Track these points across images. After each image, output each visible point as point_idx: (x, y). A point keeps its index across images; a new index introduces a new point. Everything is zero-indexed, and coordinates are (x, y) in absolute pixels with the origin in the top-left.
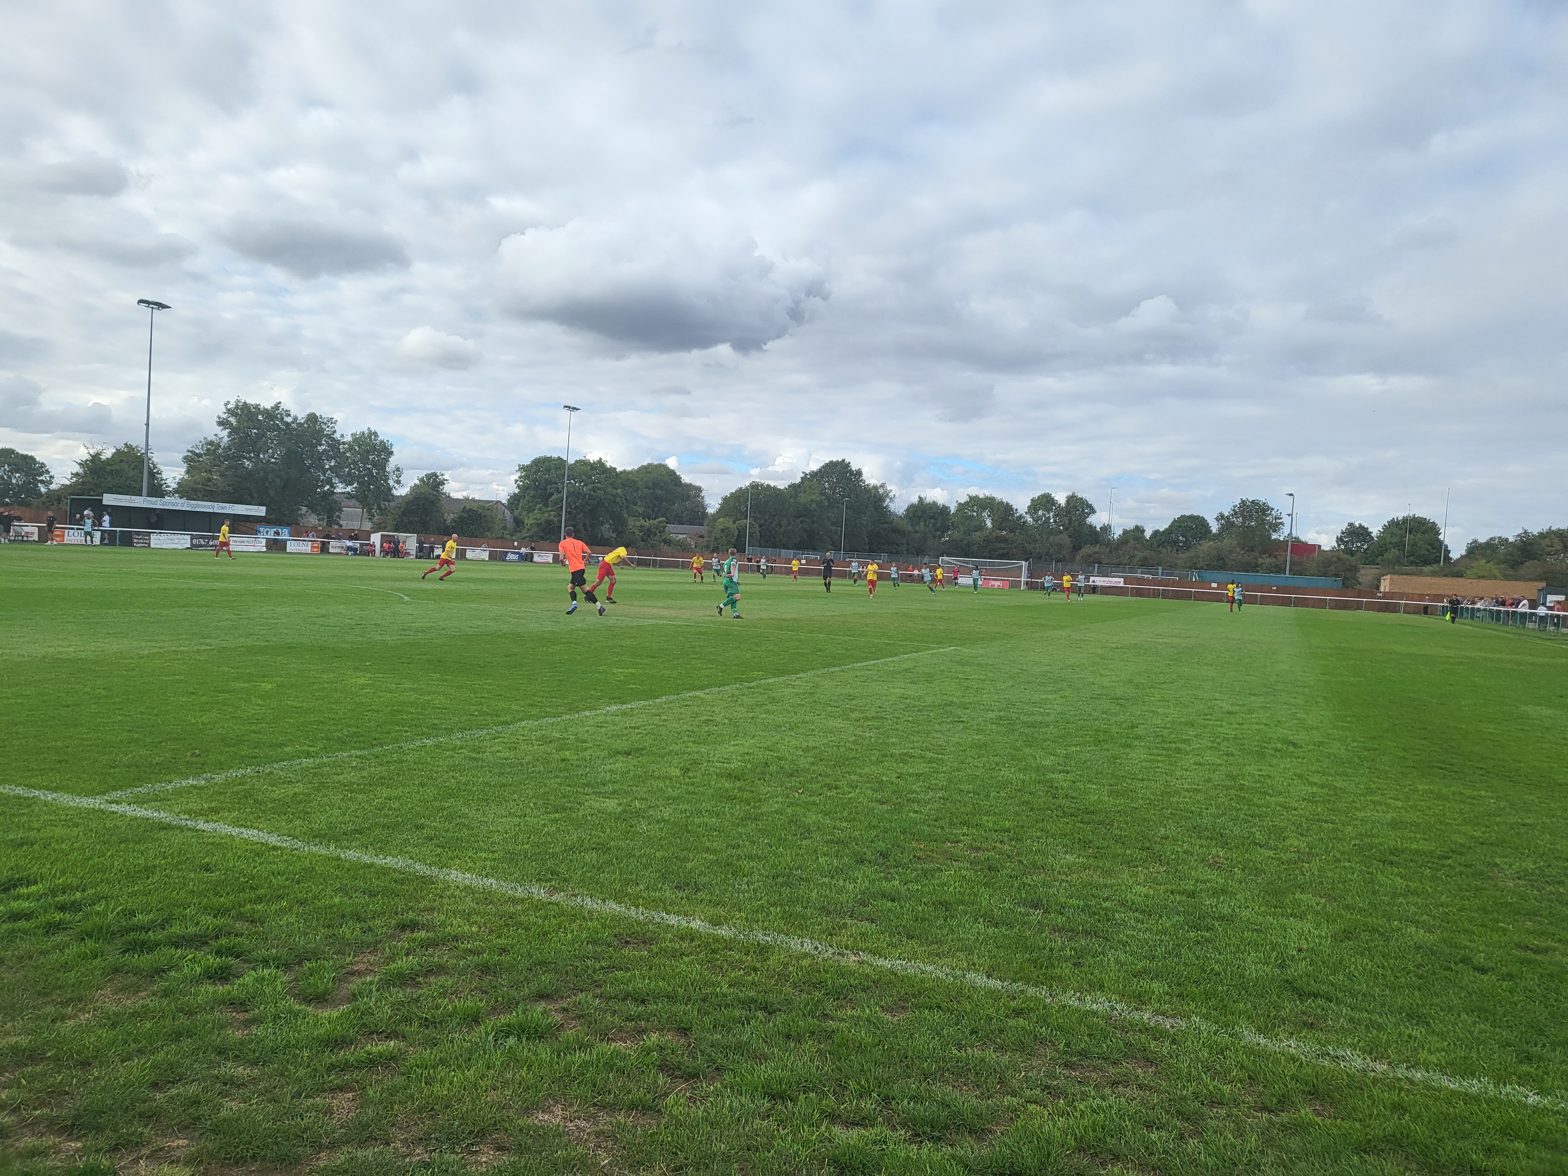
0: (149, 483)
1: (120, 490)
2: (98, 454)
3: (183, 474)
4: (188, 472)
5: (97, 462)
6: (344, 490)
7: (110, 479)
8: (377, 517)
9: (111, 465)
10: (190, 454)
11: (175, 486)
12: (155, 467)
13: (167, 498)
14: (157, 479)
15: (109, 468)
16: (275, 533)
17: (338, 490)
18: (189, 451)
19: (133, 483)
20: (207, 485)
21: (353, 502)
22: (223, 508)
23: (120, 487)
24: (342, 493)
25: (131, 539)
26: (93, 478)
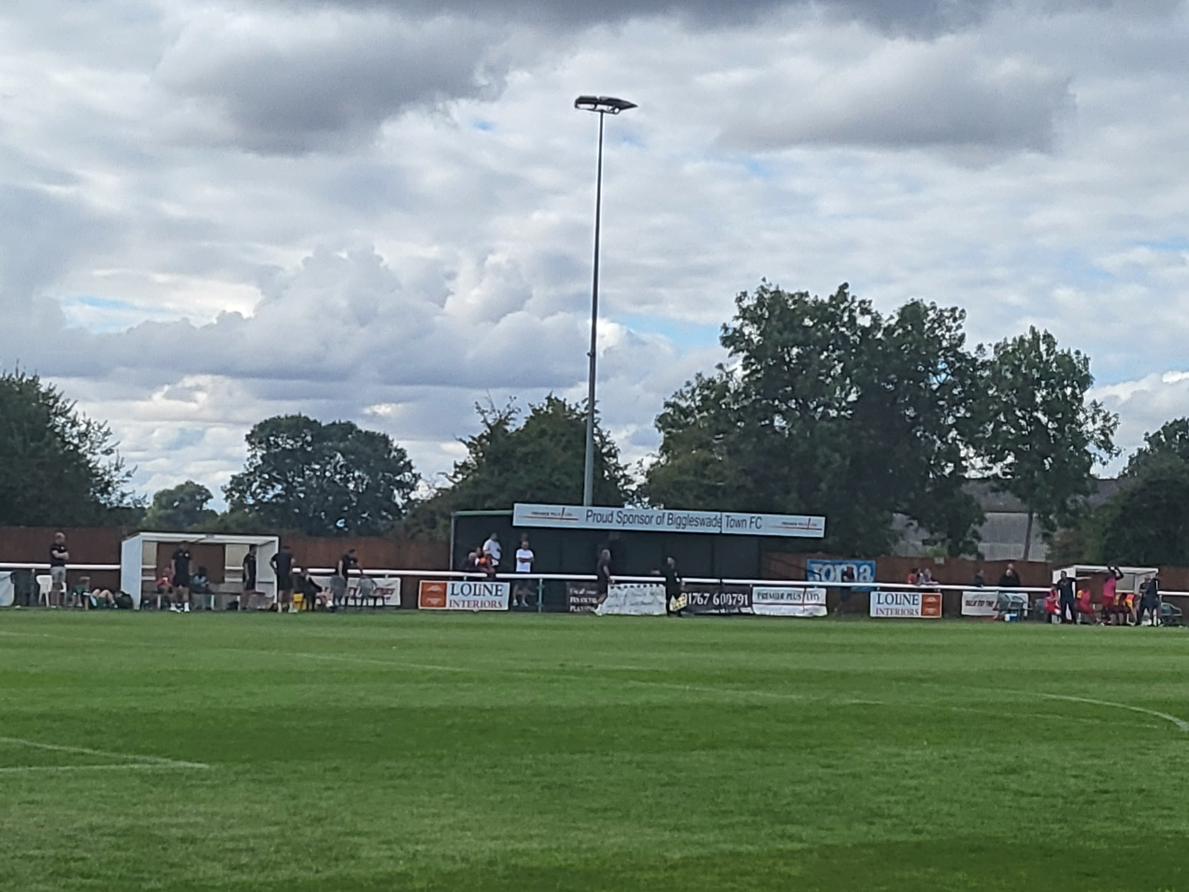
0: (595, 477)
1: (541, 495)
2: (502, 422)
3: (657, 453)
4: (665, 449)
5: (501, 439)
6: (987, 473)
7: (522, 473)
8: (1060, 530)
9: (524, 444)
10: (670, 410)
11: (641, 479)
12: (604, 443)
13: (628, 507)
14: (608, 467)
15: (521, 450)
16: (844, 574)
17: (972, 474)
18: (667, 405)
19: (564, 478)
20: (704, 476)
21: (1006, 498)
22: (738, 524)
23: (540, 489)
24: (983, 479)
25: (565, 596)
26: (492, 473)
